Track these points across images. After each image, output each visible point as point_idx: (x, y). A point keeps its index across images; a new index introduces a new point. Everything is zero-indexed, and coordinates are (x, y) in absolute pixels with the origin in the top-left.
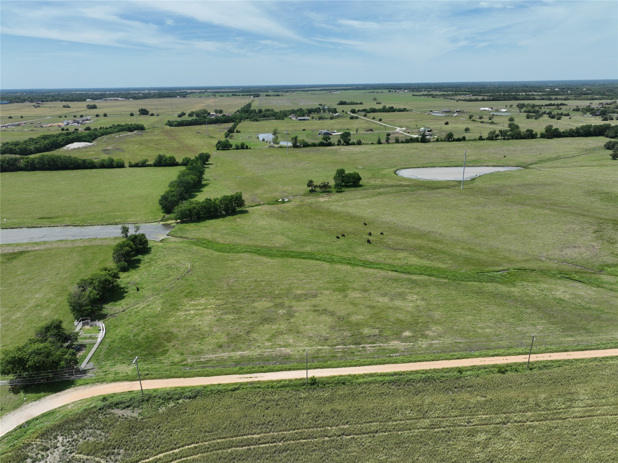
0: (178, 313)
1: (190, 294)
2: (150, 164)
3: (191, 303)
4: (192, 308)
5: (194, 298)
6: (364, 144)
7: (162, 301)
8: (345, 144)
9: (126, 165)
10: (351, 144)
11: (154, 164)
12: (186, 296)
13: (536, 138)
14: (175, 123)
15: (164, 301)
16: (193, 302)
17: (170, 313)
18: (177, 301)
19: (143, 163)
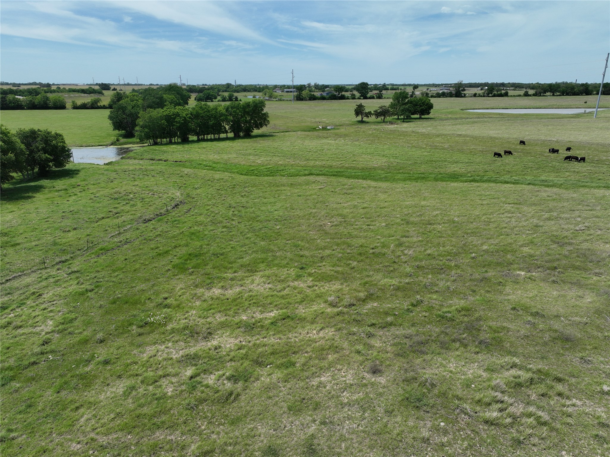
0: (150, 350)
1: (195, 261)
2: (104, 106)
3: (208, 294)
4: (220, 318)
5: (215, 273)
6: (385, 98)
7: (73, 287)
8: (362, 98)
9: (69, 105)
10: (370, 98)
11: (109, 105)
12: (181, 268)
13: (591, 94)
14: (141, 90)
15: (87, 286)
16: (216, 291)
17: (102, 353)
18: (143, 286)
19: (92, 104)
